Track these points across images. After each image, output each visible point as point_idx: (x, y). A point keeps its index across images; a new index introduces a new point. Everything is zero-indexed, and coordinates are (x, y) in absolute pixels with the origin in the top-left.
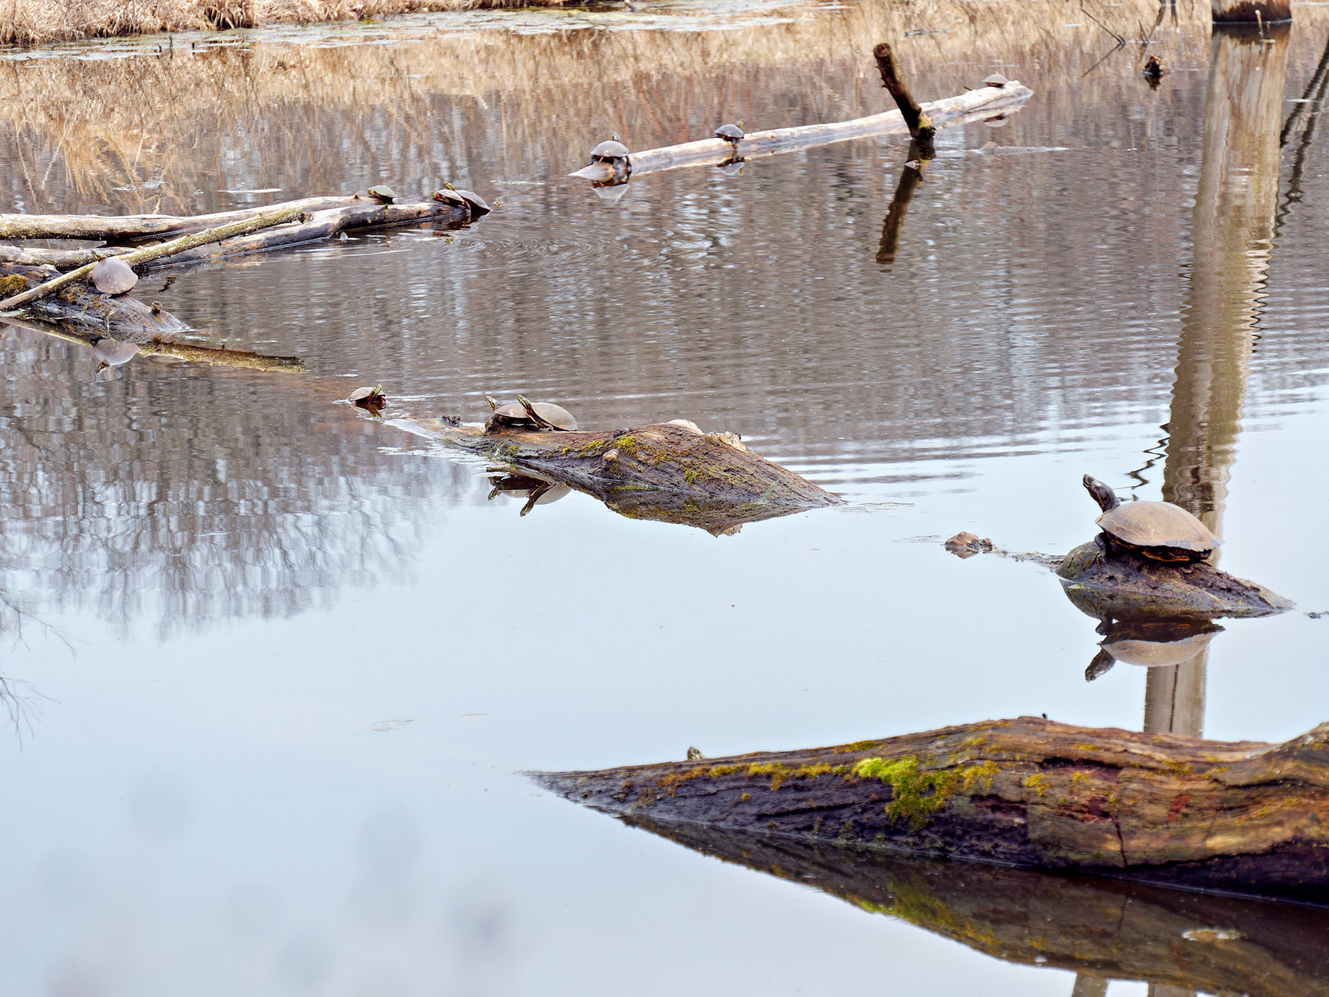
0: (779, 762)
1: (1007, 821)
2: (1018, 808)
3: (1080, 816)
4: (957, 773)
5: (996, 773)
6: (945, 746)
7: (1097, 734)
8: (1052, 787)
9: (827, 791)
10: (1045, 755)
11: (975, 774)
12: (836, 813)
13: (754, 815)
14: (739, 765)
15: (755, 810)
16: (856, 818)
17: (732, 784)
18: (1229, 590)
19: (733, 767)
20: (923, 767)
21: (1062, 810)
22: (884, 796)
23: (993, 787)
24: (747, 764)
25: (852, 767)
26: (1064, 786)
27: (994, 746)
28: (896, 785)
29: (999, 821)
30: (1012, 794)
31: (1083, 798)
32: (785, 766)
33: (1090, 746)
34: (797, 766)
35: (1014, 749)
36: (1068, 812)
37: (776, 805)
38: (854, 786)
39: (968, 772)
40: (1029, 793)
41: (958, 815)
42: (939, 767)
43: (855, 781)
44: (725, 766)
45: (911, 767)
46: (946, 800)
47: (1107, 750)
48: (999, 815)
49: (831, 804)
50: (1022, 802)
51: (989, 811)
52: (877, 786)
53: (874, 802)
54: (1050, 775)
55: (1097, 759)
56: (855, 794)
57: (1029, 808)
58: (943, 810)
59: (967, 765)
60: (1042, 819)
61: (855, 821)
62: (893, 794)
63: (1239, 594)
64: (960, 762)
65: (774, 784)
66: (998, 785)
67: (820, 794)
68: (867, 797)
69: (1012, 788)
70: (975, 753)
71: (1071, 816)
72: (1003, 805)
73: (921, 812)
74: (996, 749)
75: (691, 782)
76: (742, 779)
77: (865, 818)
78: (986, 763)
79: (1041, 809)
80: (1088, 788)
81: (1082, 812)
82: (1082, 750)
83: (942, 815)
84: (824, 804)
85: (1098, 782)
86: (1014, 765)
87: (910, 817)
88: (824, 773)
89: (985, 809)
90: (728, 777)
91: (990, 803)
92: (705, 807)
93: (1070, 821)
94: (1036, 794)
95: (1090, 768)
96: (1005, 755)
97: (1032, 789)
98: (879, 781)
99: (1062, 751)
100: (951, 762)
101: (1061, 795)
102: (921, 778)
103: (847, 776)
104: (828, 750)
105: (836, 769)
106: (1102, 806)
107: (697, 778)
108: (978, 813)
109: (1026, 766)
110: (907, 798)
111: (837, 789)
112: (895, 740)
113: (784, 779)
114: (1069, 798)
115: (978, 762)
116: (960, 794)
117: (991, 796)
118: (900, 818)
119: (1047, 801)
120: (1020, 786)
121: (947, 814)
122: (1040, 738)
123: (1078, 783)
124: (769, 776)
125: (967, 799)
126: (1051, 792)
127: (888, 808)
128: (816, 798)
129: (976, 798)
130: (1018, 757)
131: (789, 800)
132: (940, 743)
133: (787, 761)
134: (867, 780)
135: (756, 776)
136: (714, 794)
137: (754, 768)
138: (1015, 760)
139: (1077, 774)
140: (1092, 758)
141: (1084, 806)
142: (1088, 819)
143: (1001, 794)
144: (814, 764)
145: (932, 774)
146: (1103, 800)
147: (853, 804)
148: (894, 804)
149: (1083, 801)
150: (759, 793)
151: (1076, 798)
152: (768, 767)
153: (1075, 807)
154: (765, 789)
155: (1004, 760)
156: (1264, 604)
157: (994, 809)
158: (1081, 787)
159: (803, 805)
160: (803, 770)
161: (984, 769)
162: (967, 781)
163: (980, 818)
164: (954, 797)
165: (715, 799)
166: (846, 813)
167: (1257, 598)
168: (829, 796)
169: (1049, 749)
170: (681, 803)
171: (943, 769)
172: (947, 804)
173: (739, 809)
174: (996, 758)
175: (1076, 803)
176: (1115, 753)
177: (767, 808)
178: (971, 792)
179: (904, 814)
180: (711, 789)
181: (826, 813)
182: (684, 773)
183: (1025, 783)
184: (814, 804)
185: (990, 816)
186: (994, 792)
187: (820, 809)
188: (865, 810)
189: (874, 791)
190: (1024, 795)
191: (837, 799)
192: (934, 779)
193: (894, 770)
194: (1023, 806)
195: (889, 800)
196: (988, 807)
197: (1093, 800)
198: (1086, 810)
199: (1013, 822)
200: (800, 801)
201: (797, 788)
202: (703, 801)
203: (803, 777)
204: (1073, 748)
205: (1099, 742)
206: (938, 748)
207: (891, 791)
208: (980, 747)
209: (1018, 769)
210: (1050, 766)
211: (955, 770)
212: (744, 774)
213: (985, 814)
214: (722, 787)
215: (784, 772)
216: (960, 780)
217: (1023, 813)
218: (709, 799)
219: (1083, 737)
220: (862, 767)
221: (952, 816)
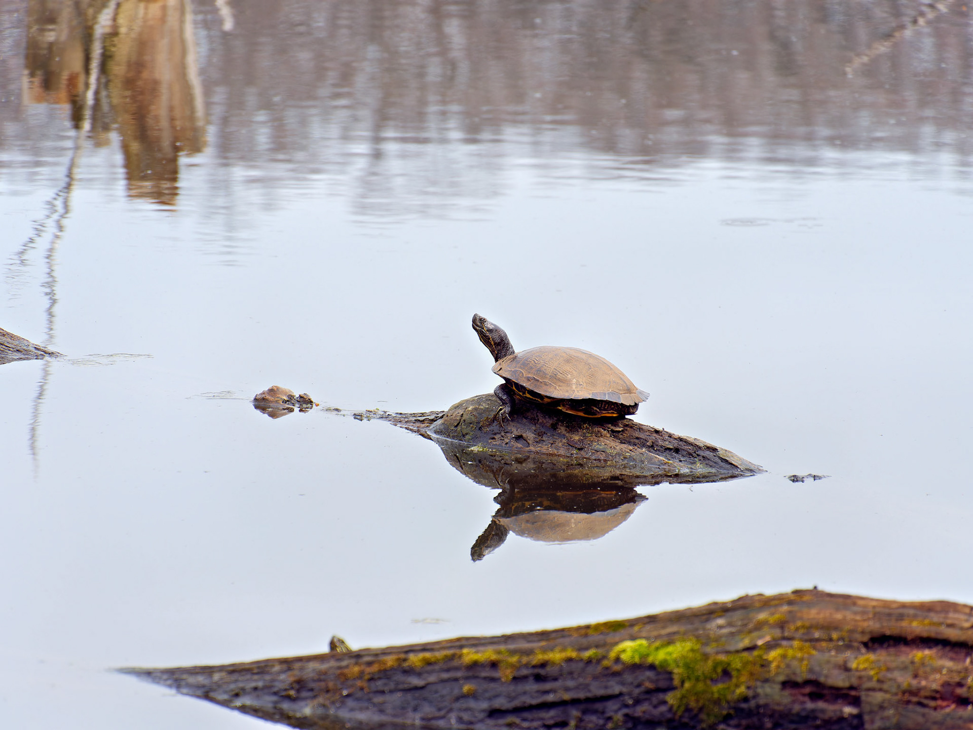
0: (502, 647)
1: (835, 711)
2: (849, 695)
3: (932, 703)
4: (760, 657)
5: (811, 656)
6: (730, 624)
7: (927, 608)
8: (889, 669)
9: (581, 680)
10: (871, 632)
11: (784, 656)
12: (599, 706)
13: (484, 711)
14: (449, 652)
15: (485, 705)
16: (625, 711)
17: (445, 676)
18: (677, 451)
19: (439, 655)
20: (708, 650)
21: (907, 697)
22: (662, 684)
23: (811, 671)
24: (457, 651)
25: (608, 651)
26: (904, 668)
27: (799, 624)
28: (678, 671)
29: (823, 711)
30: (838, 680)
31: (934, 682)
32: (513, 652)
33: (926, 621)
34: (529, 652)
35: (829, 627)
36: (915, 699)
37: (511, 698)
38: (616, 674)
39: (773, 654)
40: (860, 678)
41: (766, 706)
42: (732, 648)
43: (618, 668)
44: (427, 655)
45: (692, 650)
46: (748, 688)
47: (950, 626)
48: (821, 705)
49: (589, 695)
50: (852, 688)
51: (806, 699)
52: (649, 674)
53: (649, 692)
54: (880, 656)
55: (940, 637)
56: (623, 684)
57: (863, 695)
58: (746, 699)
59: (770, 646)
60: (882, 707)
61: (626, 715)
62: (676, 682)
63: (690, 454)
64: (760, 643)
65: (506, 674)
66: (817, 669)
67: (570, 683)
68: (639, 686)
69: (836, 672)
70: (777, 633)
71: (920, 704)
72: (826, 692)
73: (717, 702)
74: (803, 627)
75: (385, 674)
76: (457, 669)
77: (640, 711)
78: (796, 643)
79: (879, 697)
80: (939, 670)
81: (934, 698)
82: (916, 627)
83: (744, 706)
84: (582, 695)
85: (949, 664)
86: (831, 645)
87: (701, 709)
88: (569, 660)
89: (801, 698)
90: (437, 667)
91: (807, 690)
92: (413, 703)
93: (919, 709)
94: (870, 678)
95: (930, 648)
96: (817, 635)
97: (863, 673)
98: (652, 667)
99: (890, 627)
100: (746, 642)
101: (905, 680)
102: (710, 663)
103: (605, 663)
104: (562, 633)
105: (587, 654)
106: (959, 691)
107: (392, 669)
108: (794, 702)
109: (848, 647)
110: (694, 686)
111: (595, 678)
112: (651, 619)
113: (516, 667)
114: (914, 682)
115: (784, 643)
116: (766, 681)
117: (808, 682)
118: (688, 710)
119: (885, 687)
120: (847, 669)
121: (752, 703)
122: (856, 613)
123: (923, 664)
124: (494, 665)
125: (777, 687)
126: (889, 675)
127: (671, 698)
128: (567, 689)
129: (788, 684)
130: (835, 636)
131: (530, 693)
132: (720, 621)
133: (512, 646)
134: (635, 667)
135: (475, 665)
136: (422, 688)
137: (469, 655)
138: (831, 640)
139: (920, 654)
140: (933, 635)
141: (937, 691)
142: (942, 708)
143: (822, 679)
144: (552, 649)
145: (722, 658)
146: (960, 685)
147: (621, 694)
148: (678, 694)
149: (935, 686)
150: (486, 685)
151: (924, 683)
152: (486, 654)
153: (923, 693)
154: (493, 680)
155: (818, 640)
156: (729, 466)
157: (814, 697)
158: (928, 669)
159: (551, 698)
160: (540, 657)
161: (794, 650)
162: (774, 665)
163: (797, 708)
164: (759, 684)
165: (425, 693)
166: (611, 706)
167: (717, 459)
168: (586, 687)
169: (874, 626)
170: (378, 699)
171: (737, 652)
172: (750, 693)
173: (462, 704)
174: (806, 637)
175: (925, 688)
176: (962, 629)
177: (501, 703)
178: (781, 678)
179: (693, 704)
180: (416, 681)
181: (583, 706)
182: (370, 664)
183: (853, 665)
184: (567, 696)
185: (810, 705)
186: (812, 677)
187: (575, 702)
188: (637, 702)
189: (647, 680)
190: (854, 681)
191: (597, 690)
192: (729, 664)
193: (670, 654)
194: (853, 693)
195: (672, 688)
196: (804, 695)
197: (946, 684)
198: (938, 696)
199: (841, 711)
200: (547, 692)
201: (539, 678)
202: (409, 696)
203: (543, 665)
204: (904, 624)
205: (935, 618)
206: (720, 627)
207: (671, 679)
208: (782, 625)
209: (838, 649)
210: (876, 645)
211: (756, 653)
212: (455, 663)
213: (803, 703)
214: (432, 678)
215: (514, 659)
216: (765, 665)
217: (855, 701)
218: (417, 694)
219: (912, 612)
220: (624, 651)
221: (758, 706)
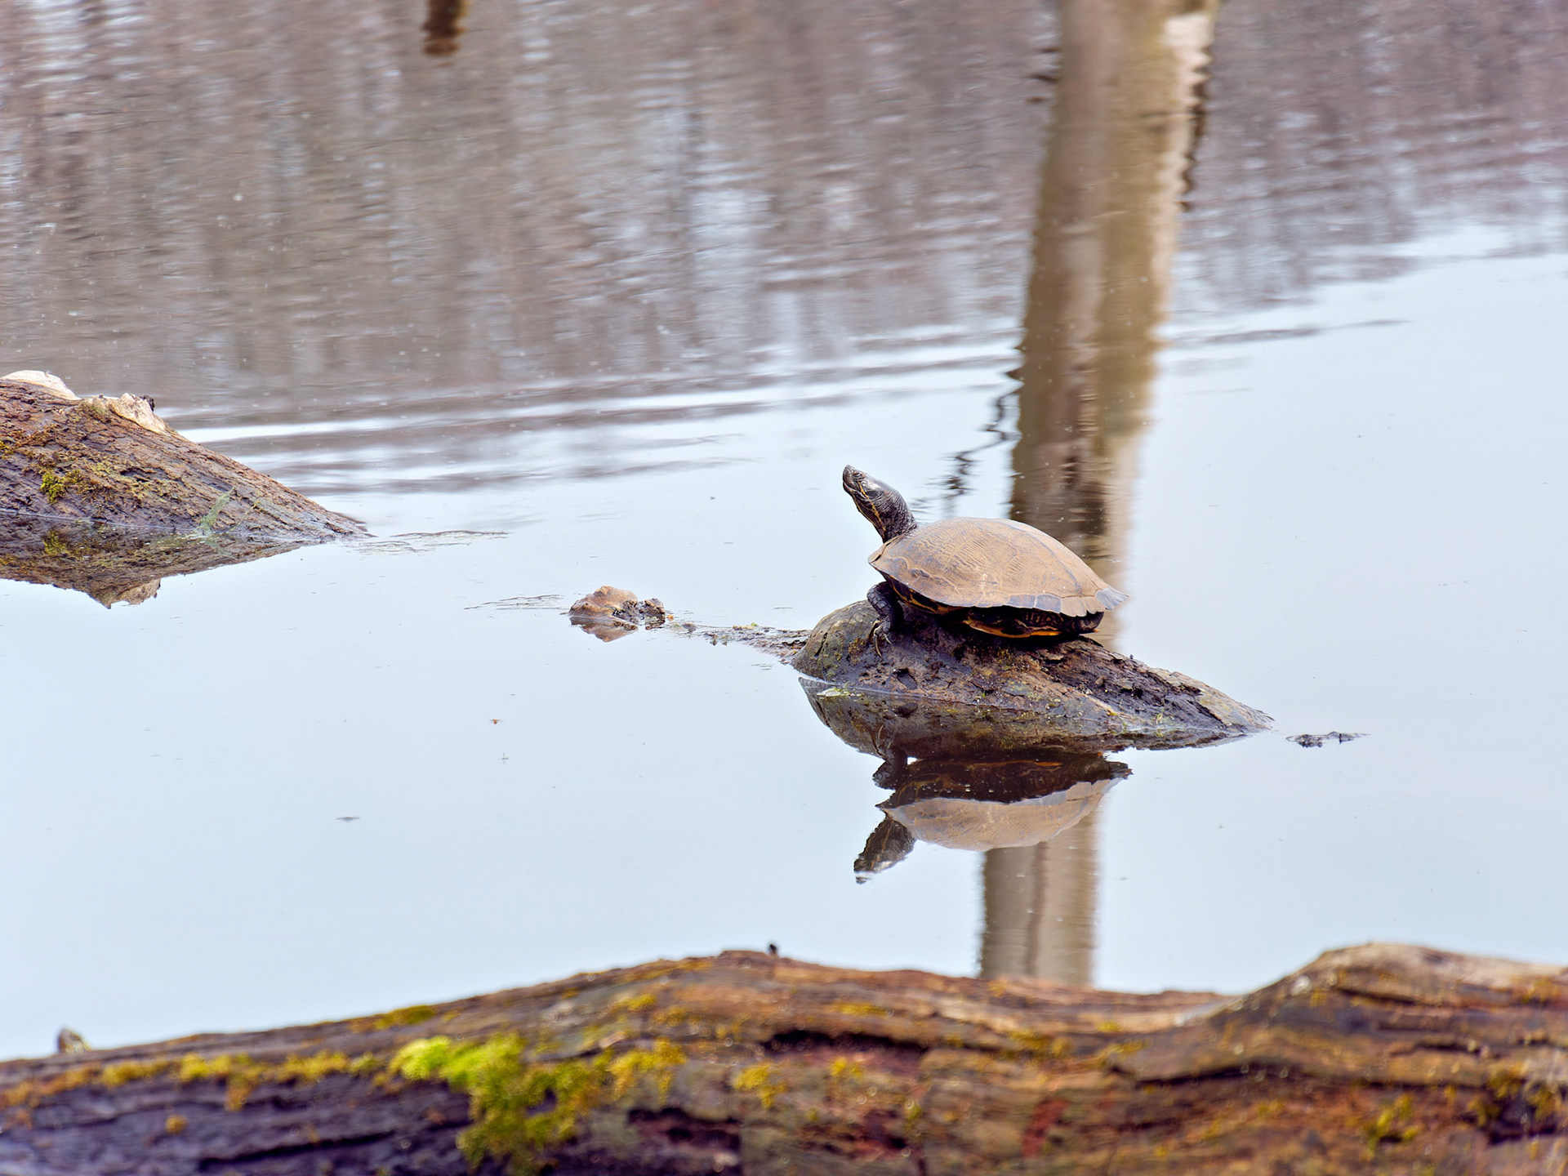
0: (242, 1052)
1: (702, 1161)
2: (723, 1133)
3: (847, 1147)
4: (601, 1068)
5: (678, 1066)
6: (576, 1012)
7: (877, 982)
8: (790, 1089)
9: (340, 1109)
10: (777, 1025)
11: (636, 1066)
12: (359, 1152)
13: (190, 1161)
14: (162, 1060)
15: (194, 1151)
16: (398, 1160)
17: (148, 1100)
19: (148, 1065)
20: (533, 1055)
21: (810, 1136)
22: (455, 1115)
23: (672, 1091)
24: (176, 1058)
25: (388, 1060)
26: (811, 1087)
27: (673, 1010)
28: (478, 1093)
29: (685, 1160)
30: (710, 1106)
31: (853, 1111)
32: (256, 1060)
33: (865, 1007)
34: (278, 1060)
35: (714, 1015)
36: (822, 1140)
37: (235, 1139)
38: (393, 1097)
39: (621, 1065)
40: (744, 1103)
41: (602, 1151)
42: (565, 1052)
43: (395, 1087)
44: (133, 1065)
45: (508, 1057)
46: (579, 1121)
47: (899, 1013)
48: (685, 1149)
49: (348, 1133)
50: (731, 1121)
51: (665, 1140)
52: (440, 1097)
53: (435, 1128)
54: (787, 1066)
55: (878, 1032)
56: (397, 1113)
57: (744, 1132)
58: (572, 1140)
59: (619, 1050)
60: (771, 1154)
61: (398, 1168)
62: (473, 1112)
64: (605, 1043)
65: (233, 1098)
66: (682, 1088)
67: (325, 1114)
68: (421, 1118)
69: (710, 1093)
70: (636, 1026)
71: (829, 1148)
72: (694, 1127)
73: (530, 1145)
74: (678, 1017)
75: (63, 1097)
76: (167, 1088)
77: (417, 1161)
78: (659, 1045)
79: (768, 1136)
80: (861, 1090)
81: (851, 1138)
82: (848, 1015)
83: (571, 1151)
84: (334, 1133)
85: (882, 1079)
86: (714, 1046)
87: (507, 1158)
88: (331, 1074)
89: (656, 1138)
90: (139, 1086)
91: (667, 1124)
92: (93, 1146)
93: (828, 1157)
94: (758, 1104)
95: (864, 1050)
96: (694, 1028)
97: (750, 1096)
98: (444, 1085)
99: (807, 1017)
100: (586, 1044)
101: (809, 1106)
102: (528, 1078)
103: (380, 1078)
104: (341, 1026)
105: (358, 1063)
106: (892, 1126)
107: (76, 1089)
108: (643, 1145)
109: (738, 1050)
110: (499, 1119)
111: (362, 1103)
112: (474, 1004)
113: (253, 1086)
114: (823, 1111)
115: (642, 1044)
116: (606, 1108)
117: (669, 1111)
118: (487, 1159)
119: (781, 1118)
120: (725, 1087)
121: (580, 1150)
122: (765, 992)
123: (842, 1080)
124: (222, 1082)
125: (621, 1119)
126: (788, 1099)
127: (463, 1140)
128: (317, 1124)
129: (638, 1115)
130: (721, 1030)
131: (265, 1129)
132: (565, 1006)
133: (257, 1050)
134: (420, 1086)
135: (196, 1082)
136: (111, 1121)
137: (192, 1066)
138: (713, 1038)
139: (838, 1063)
140: (869, 1030)
141: (854, 1126)
142: (862, 1153)
143: (688, 1106)
144: (310, 1054)
145: (549, 1069)
146: (892, 1115)
147: (391, 1134)
148: (475, 1131)
149: (854, 1117)
150: (202, 1116)
151: (838, 1112)
152: (219, 1064)
153: (837, 1129)
154: (215, 1107)
155: (694, 1039)
157: (676, 1135)
158: (847, 1089)
159: (291, 1138)
160: (291, 1068)
161: (654, 1056)
162: (620, 1083)
163: (647, 1155)
164: (594, 1114)
165: (113, 1131)
166: (379, 1151)
168: (342, 1119)
169: (783, 1014)
170: (43, 1140)
171: (572, 1059)
172: (580, 1130)
173: (163, 1150)
174: (678, 1034)
175: (840, 1121)
176: (917, 1018)
177: (220, 1147)
178: (628, 1104)
179: (495, 1151)
180: (104, 1110)
181: (336, 1154)
182: (48, 1079)
183: (737, 1081)
184: (315, 1136)
185: (668, 1150)
186: (674, 1102)
187: (326, 1145)
188: (416, 1145)
189: (434, 1107)
190: (735, 1109)
191: (360, 1125)
192: (553, 1080)
193: (472, 1063)
194: (731, 1130)
195: (465, 1123)
196: (661, 1133)
197: (872, 1114)
198: (854, 1133)
199: (711, 1161)
200: (285, 1129)
201: (279, 1104)
202: (88, 1136)
203: (292, 1082)
204: (830, 1011)
205: (881, 998)
206: (561, 1016)
207: (466, 1106)
208: (646, 1012)
209: (722, 1055)
210: (786, 1048)
211: (597, 1061)
212: (171, 1078)
213: (658, 1146)
214: (128, 1105)
215: (252, 1072)
216: (607, 1080)
217: (734, 1144)
218: (101, 1131)
219: (849, 988)
220: (409, 1058)
221: (591, 1153)
